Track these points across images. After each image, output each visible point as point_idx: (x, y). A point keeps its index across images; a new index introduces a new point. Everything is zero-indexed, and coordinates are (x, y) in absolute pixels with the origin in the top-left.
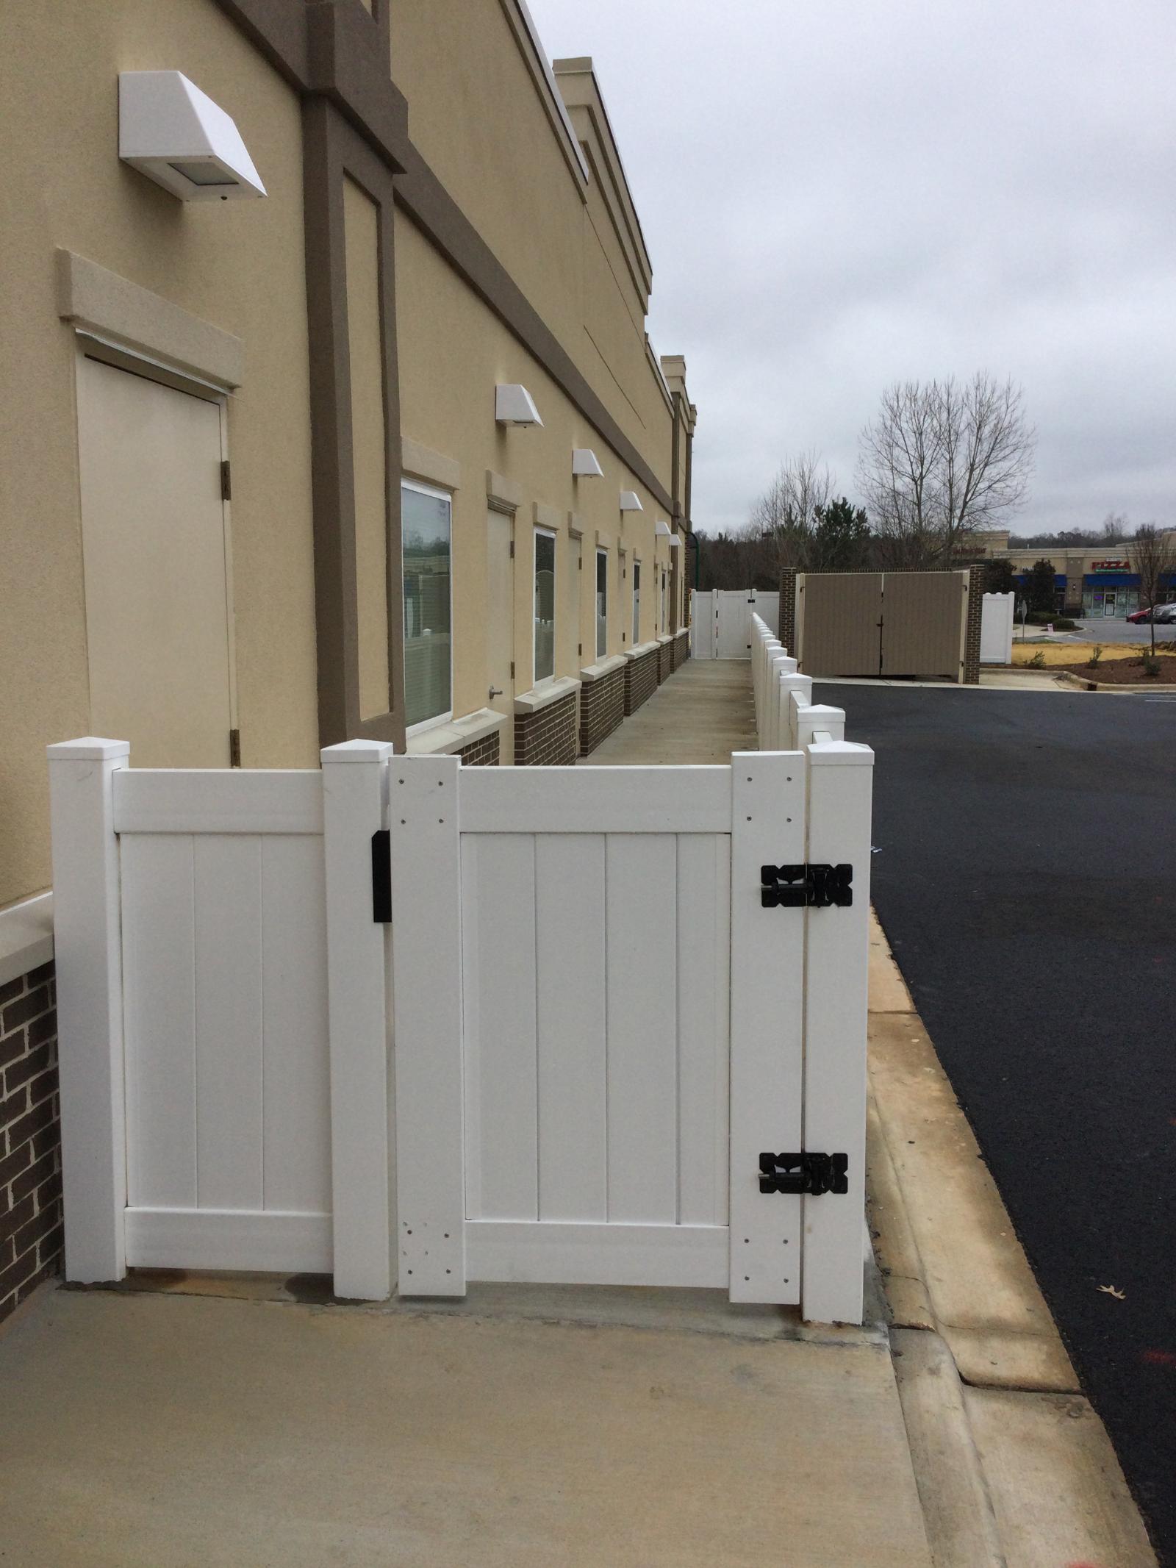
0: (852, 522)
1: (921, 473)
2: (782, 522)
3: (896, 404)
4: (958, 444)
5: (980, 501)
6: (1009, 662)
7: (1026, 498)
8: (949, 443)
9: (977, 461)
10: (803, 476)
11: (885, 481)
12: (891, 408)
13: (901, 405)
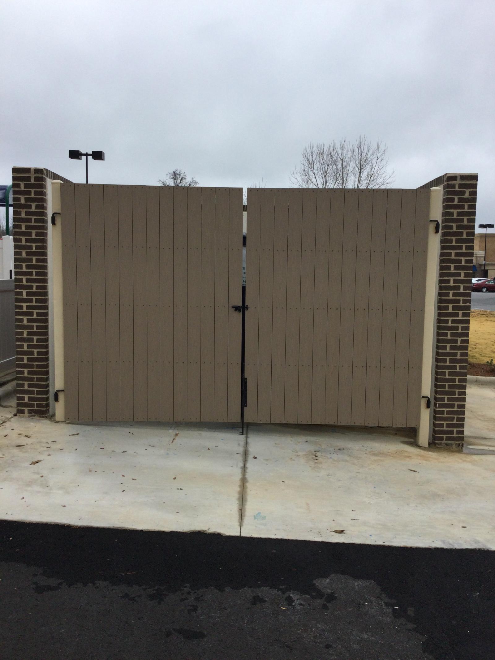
13: (314, 158)
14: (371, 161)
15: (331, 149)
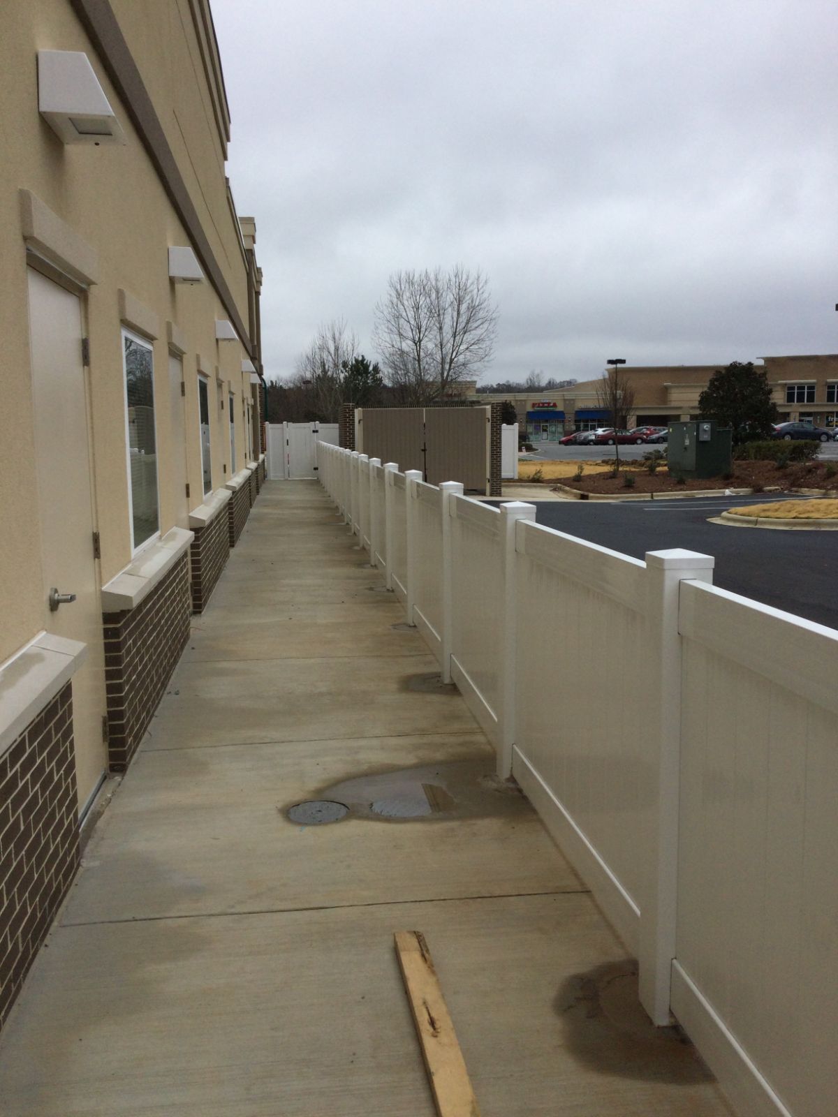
0: (369, 373)
1: (419, 338)
2: (319, 372)
3: (399, 286)
4: (445, 316)
5: (461, 358)
6: (516, 477)
7: (492, 357)
8: (439, 315)
9: (458, 330)
10: (334, 338)
11: (394, 343)
12: (397, 291)
13: (403, 288)
14: (471, 291)
15: (423, 277)
